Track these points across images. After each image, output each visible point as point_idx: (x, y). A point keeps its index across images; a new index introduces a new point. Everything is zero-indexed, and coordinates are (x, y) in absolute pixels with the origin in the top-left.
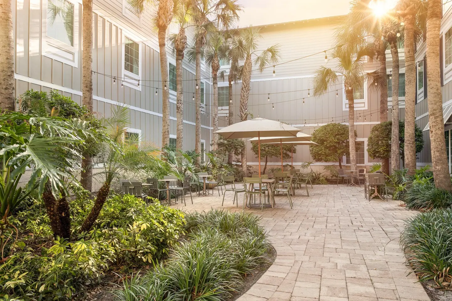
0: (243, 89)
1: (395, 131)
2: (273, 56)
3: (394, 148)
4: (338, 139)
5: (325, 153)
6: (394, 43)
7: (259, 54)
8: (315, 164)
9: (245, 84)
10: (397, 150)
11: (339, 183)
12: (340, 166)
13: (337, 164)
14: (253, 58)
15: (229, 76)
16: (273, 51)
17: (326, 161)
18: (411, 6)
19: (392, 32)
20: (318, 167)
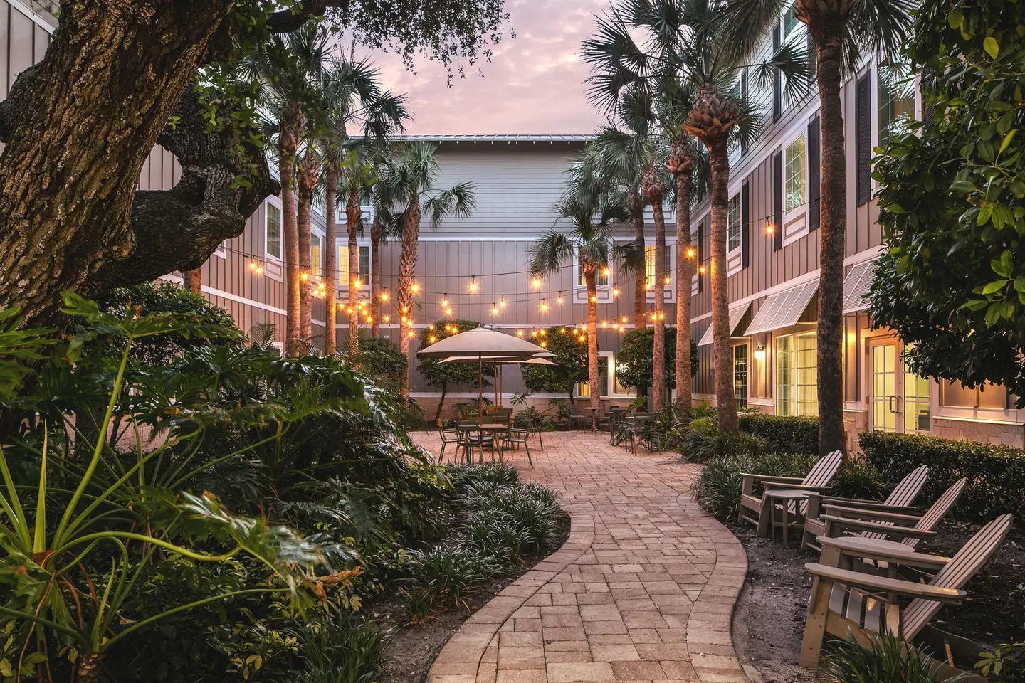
0: (403, 257)
1: (658, 344)
2: (461, 202)
3: (657, 371)
4: (570, 355)
5: (549, 377)
6: (658, 204)
7: (436, 194)
8: (533, 396)
9: (407, 248)
10: (661, 375)
11: (572, 429)
12: (572, 399)
13: (567, 396)
14: (423, 200)
15: (373, 228)
16: (461, 194)
17: (551, 391)
18: (687, 163)
19: (655, 186)
20: (536, 400)
